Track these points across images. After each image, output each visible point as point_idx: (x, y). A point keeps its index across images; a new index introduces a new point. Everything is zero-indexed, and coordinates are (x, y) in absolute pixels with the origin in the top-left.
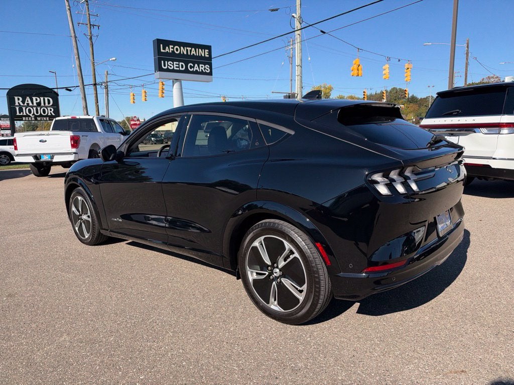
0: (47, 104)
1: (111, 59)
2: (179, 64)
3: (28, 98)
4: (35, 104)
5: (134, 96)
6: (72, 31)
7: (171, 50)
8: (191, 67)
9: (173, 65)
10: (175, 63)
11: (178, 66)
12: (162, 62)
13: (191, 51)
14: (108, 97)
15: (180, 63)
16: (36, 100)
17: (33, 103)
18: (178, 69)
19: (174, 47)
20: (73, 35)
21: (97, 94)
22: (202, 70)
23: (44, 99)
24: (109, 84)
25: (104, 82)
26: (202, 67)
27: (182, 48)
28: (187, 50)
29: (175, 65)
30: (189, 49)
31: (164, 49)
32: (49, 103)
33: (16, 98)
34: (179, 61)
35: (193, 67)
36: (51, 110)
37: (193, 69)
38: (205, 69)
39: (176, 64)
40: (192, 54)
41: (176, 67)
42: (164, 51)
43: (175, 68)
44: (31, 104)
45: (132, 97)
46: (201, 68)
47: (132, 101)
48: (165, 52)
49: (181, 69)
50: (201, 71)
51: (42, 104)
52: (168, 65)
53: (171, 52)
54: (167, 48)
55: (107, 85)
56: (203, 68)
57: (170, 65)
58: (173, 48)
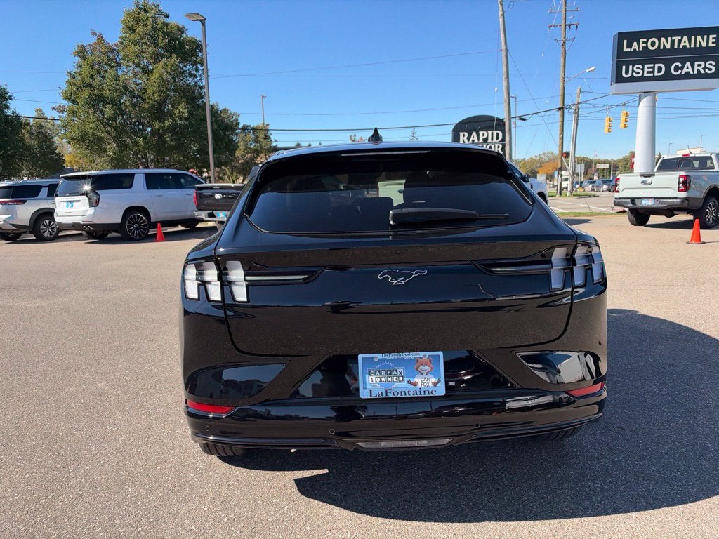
0: (495, 140)
1: (587, 70)
2: (653, 68)
3: (474, 134)
4: (481, 141)
5: (610, 121)
6: (503, 43)
7: (642, 45)
8: (677, 69)
9: (643, 70)
10: (646, 66)
11: (651, 70)
12: (624, 67)
13: (680, 42)
14: (577, 125)
15: (657, 66)
16: (483, 135)
17: (478, 139)
18: (652, 75)
19: (648, 41)
20: (504, 48)
21: (563, 121)
22: (698, 70)
23: (492, 134)
24: (580, 106)
25: (574, 104)
26: (699, 65)
27: (663, 40)
28: (673, 42)
29: (646, 70)
30: (676, 39)
31: (629, 46)
32: (497, 138)
33: (461, 134)
34: (655, 61)
35: (682, 68)
36: (499, 147)
37: (680, 71)
38: (705, 68)
39: (648, 68)
40: (681, 47)
41: (648, 72)
42: (629, 50)
43: (646, 75)
44: (476, 141)
45: (607, 124)
46: (696, 68)
47: (606, 129)
48: (631, 51)
49: (656, 74)
50: (696, 72)
51: (489, 140)
52: (633, 71)
53: (641, 49)
54: (635, 43)
55: (578, 109)
56: (700, 68)
57: (637, 70)
58: (646, 43)
